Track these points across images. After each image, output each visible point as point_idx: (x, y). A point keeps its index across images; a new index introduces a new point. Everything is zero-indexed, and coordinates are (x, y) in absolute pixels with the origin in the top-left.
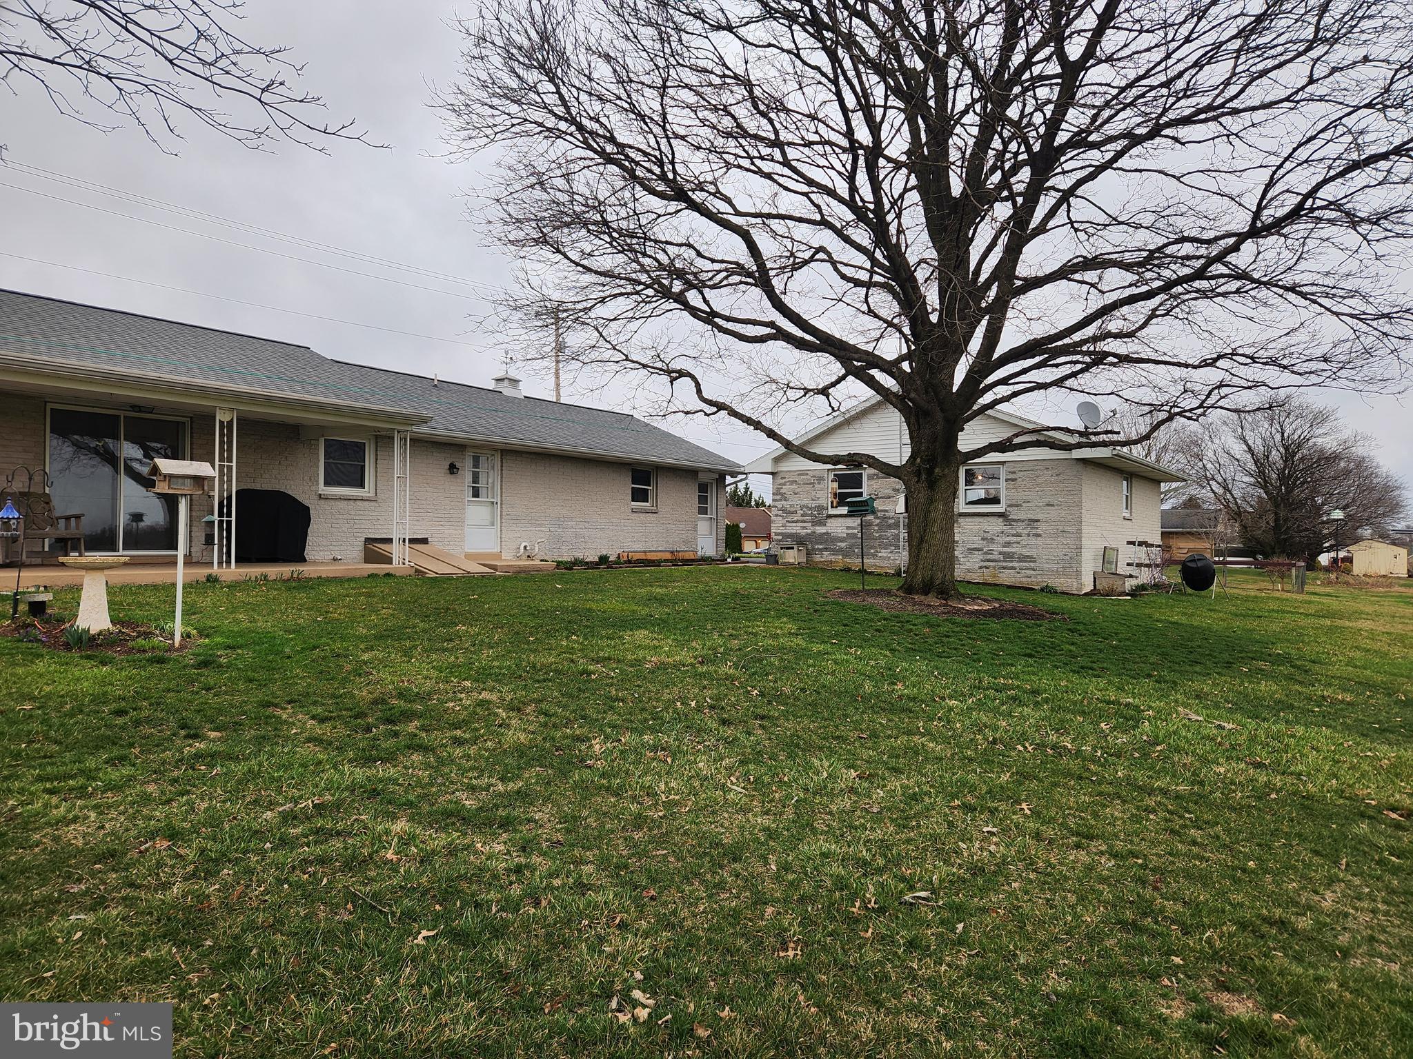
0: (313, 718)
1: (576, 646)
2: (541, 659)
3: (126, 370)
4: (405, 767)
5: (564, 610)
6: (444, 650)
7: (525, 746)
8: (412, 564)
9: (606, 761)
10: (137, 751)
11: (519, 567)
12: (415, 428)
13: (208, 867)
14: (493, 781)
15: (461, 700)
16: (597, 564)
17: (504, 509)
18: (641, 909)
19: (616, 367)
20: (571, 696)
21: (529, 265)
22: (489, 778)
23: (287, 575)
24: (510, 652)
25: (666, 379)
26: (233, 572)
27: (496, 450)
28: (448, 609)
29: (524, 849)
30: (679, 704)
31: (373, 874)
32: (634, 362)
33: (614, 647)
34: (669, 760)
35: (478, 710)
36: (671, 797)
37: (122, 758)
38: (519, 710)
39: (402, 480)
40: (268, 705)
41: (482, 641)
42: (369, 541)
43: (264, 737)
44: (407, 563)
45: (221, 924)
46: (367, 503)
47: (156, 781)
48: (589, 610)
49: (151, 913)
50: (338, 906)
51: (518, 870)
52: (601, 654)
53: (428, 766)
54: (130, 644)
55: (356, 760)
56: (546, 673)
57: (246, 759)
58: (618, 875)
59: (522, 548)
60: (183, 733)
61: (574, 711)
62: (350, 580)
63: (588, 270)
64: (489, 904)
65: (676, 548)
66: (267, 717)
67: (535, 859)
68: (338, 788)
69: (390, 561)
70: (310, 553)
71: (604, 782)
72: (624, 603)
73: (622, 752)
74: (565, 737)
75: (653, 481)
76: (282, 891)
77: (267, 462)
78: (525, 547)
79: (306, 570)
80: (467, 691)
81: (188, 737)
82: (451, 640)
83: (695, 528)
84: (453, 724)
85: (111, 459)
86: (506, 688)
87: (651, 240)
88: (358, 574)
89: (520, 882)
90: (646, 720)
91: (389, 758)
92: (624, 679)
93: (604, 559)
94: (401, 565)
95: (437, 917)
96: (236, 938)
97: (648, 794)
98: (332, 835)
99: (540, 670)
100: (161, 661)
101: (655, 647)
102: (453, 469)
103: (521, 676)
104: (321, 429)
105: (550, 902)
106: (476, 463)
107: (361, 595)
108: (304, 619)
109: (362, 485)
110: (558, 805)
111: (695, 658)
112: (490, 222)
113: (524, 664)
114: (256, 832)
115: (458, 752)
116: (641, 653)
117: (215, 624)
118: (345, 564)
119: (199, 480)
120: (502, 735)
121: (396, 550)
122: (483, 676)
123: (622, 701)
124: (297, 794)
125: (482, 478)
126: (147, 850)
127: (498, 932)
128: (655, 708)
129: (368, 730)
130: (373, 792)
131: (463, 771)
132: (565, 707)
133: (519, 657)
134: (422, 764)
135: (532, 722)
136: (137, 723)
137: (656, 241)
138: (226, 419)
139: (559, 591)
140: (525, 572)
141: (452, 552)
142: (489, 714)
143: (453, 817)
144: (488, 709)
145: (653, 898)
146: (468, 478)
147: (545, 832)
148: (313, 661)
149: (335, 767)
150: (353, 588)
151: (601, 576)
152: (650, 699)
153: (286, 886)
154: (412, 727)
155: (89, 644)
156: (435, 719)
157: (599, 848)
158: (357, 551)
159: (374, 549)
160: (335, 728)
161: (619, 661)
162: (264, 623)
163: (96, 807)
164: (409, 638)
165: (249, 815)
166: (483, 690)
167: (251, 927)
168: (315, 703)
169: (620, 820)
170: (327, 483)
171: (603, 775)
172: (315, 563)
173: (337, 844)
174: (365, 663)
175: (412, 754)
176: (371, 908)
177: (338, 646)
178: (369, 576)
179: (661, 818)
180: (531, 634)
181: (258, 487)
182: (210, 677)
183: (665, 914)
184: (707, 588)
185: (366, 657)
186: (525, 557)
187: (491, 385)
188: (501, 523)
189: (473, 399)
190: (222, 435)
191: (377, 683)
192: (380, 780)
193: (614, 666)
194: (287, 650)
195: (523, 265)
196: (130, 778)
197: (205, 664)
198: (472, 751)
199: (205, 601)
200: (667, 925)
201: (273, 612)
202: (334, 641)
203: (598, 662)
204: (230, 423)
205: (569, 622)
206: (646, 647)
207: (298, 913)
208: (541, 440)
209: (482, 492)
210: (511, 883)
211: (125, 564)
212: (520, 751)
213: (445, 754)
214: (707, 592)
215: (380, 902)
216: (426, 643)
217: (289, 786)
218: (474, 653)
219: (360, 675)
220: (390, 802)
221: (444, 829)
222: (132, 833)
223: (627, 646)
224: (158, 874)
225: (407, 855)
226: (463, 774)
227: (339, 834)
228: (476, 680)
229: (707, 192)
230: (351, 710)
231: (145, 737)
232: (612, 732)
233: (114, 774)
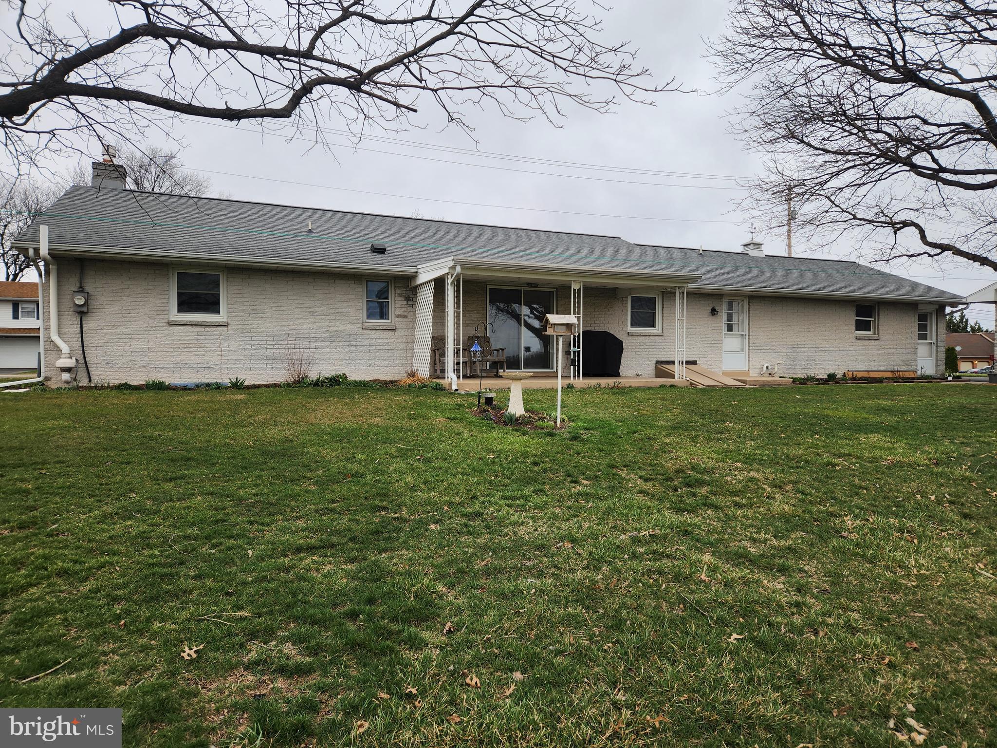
0: (640, 478)
1: (820, 443)
2: (793, 451)
3: (524, 262)
4: (703, 518)
5: (806, 415)
6: (718, 439)
7: (789, 514)
8: (688, 379)
9: (859, 535)
10: (547, 487)
11: (763, 382)
12: (690, 285)
13: (594, 564)
14: (768, 537)
15: (736, 476)
16: (826, 380)
17: (751, 339)
18: (907, 656)
19: (844, 225)
20: (821, 481)
21: (779, 157)
22: (765, 534)
23: (611, 385)
24: (767, 444)
25: (889, 230)
26: (581, 382)
27: (745, 297)
28: (717, 410)
29: (799, 590)
30: (918, 496)
31: (694, 587)
32: (861, 219)
33: (853, 446)
34: (916, 541)
35: (750, 484)
36: (922, 572)
37: (541, 491)
38: (780, 488)
39: (681, 321)
40: (613, 467)
41: (745, 435)
42: (658, 363)
43: (614, 487)
44: (684, 378)
45: (607, 601)
46: (657, 337)
47: (559, 506)
48: (827, 416)
49: (568, 586)
50: (674, 604)
51: (798, 605)
52: (842, 451)
53: (719, 519)
54: (536, 424)
55: (671, 509)
56: (797, 462)
57: (606, 499)
58: (882, 626)
59: (765, 367)
60: (569, 479)
61: (825, 493)
62: (649, 389)
63: (827, 151)
64: (779, 625)
65: (896, 368)
66: (613, 475)
67: (809, 600)
68: (663, 526)
69: (673, 377)
70: (623, 370)
71: (860, 551)
72: (856, 411)
73: (871, 529)
74: (820, 512)
75: (875, 314)
76: (638, 587)
77: (598, 313)
78: (767, 367)
79: (623, 381)
80: (741, 470)
81: (572, 482)
82: (722, 433)
83: (915, 351)
84: (733, 492)
85: (517, 317)
86: (769, 470)
87: (884, 119)
88: (653, 385)
89: (800, 614)
90: (889, 506)
91: (692, 510)
92: (864, 473)
93: (832, 377)
94: (681, 380)
95: (742, 627)
96: (616, 611)
97: (900, 566)
98: (663, 557)
99: (793, 459)
100: (552, 435)
101: (890, 449)
102: (714, 312)
103: (778, 463)
104: (629, 290)
105: (826, 634)
106: (730, 307)
107: (658, 399)
108: (626, 413)
109: (653, 326)
110: (822, 563)
111: (930, 460)
112: (746, 131)
113: (780, 454)
114: (619, 547)
115: (739, 512)
116: (877, 453)
117: (576, 414)
118: (645, 378)
119: (569, 326)
120: (770, 504)
121: (677, 369)
122: (749, 460)
123: (866, 489)
124: (639, 526)
125: (735, 317)
126: (560, 547)
127: (790, 647)
128: (897, 497)
129: (676, 490)
130: (685, 532)
131: (745, 527)
132: (817, 489)
133: (775, 449)
134: (715, 517)
135: (792, 498)
136: (545, 471)
137: (888, 119)
138: (577, 288)
139: (799, 401)
140: (768, 385)
141: (713, 370)
142: (758, 488)
143: (740, 558)
144: (756, 484)
145: (915, 649)
146: (725, 317)
147: (814, 581)
148: (635, 441)
149: (659, 512)
150: (652, 394)
151: (832, 390)
152: (890, 490)
153: (640, 584)
154: (704, 490)
155: (515, 422)
156: (719, 488)
157: (861, 601)
158: (651, 370)
159: (662, 368)
160: (655, 486)
161: (858, 458)
162: (603, 415)
163: (532, 517)
164: (693, 429)
165: (612, 535)
166: (751, 470)
167: (624, 606)
168: (640, 468)
169: (877, 583)
170: (632, 325)
171: (857, 545)
172: (626, 377)
173: (666, 563)
174: (667, 444)
175: (707, 510)
176: (697, 610)
177: (649, 432)
178: (660, 386)
179: (914, 586)
180: (782, 432)
181: (592, 329)
182: (579, 446)
183: (928, 664)
184: (932, 402)
185: (667, 440)
186: (767, 375)
187: (740, 250)
188: (749, 349)
189: (727, 261)
190: (575, 298)
191: (677, 458)
192: (690, 525)
193: (854, 460)
194: (619, 432)
195: (773, 157)
196: (546, 503)
197: (575, 438)
198: (750, 513)
199: (570, 400)
200: (932, 674)
201: (607, 408)
202: (646, 429)
203: (839, 457)
204: (579, 290)
205: (812, 424)
206: (881, 448)
207: (650, 603)
208: (780, 286)
209: (735, 327)
210: (793, 614)
211: (531, 377)
212: (786, 518)
213: (730, 512)
214: (932, 405)
215: (701, 607)
216: (705, 434)
217: (633, 520)
218: (740, 443)
219: (665, 452)
220: (697, 541)
221: (737, 565)
222: (552, 536)
223: (864, 446)
224: (568, 563)
225: (715, 579)
226: (745, 529)
227: (668, 556)
228: (745, 463)
229: (933, 69)
230: (663, 475)
231: (550, 479)
232: (860, 513)
233: (539, 499)
